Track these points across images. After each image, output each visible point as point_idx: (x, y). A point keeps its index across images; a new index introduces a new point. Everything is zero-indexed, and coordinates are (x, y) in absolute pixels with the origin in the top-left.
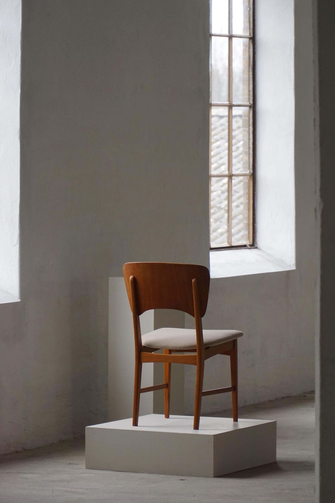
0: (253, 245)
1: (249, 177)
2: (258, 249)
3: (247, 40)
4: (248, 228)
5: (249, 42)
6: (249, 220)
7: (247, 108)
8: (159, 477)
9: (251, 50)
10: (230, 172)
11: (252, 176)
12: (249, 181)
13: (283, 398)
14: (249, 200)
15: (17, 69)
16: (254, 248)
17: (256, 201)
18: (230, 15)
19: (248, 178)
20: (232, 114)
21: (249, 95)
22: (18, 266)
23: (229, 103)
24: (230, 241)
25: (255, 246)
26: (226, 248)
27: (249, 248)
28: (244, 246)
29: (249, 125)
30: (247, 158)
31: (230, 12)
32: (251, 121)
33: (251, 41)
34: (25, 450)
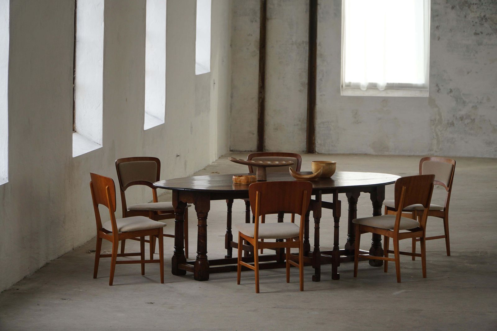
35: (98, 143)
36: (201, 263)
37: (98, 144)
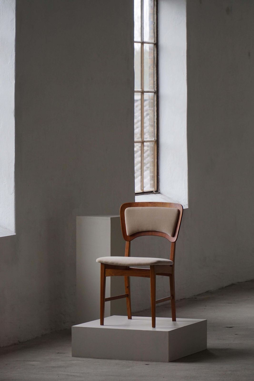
0: (157, 191)
1: (154, 142)
2: (161, 194)
3: (152, 45)
4: (153, 179)
5: (154, 47)
6: (154, 174)
7: (153, 94)
8: (129, 362)
9: (155, 52)
10: (142, 139)
11: (156, 142)
12: (154, 145)
13: (181, 299)
14: (154, 159)
15: (12, 65)
16: (158, 193)
17: (159, 160)
18: (142, 27)
19: (154, 144)
20: (144, 98)
21: (154, 84)
22: (14, 209)
23: (142, 90)
24: (142, 189)
25: (159, 191)
26: (140, 194)
27: (155, 194)
28: (151, 192)
29: (154, 106)
30: (153, 130)
31: (142, 25)
32: (155, 103)
33: (155, 46)
34: (20, 342)
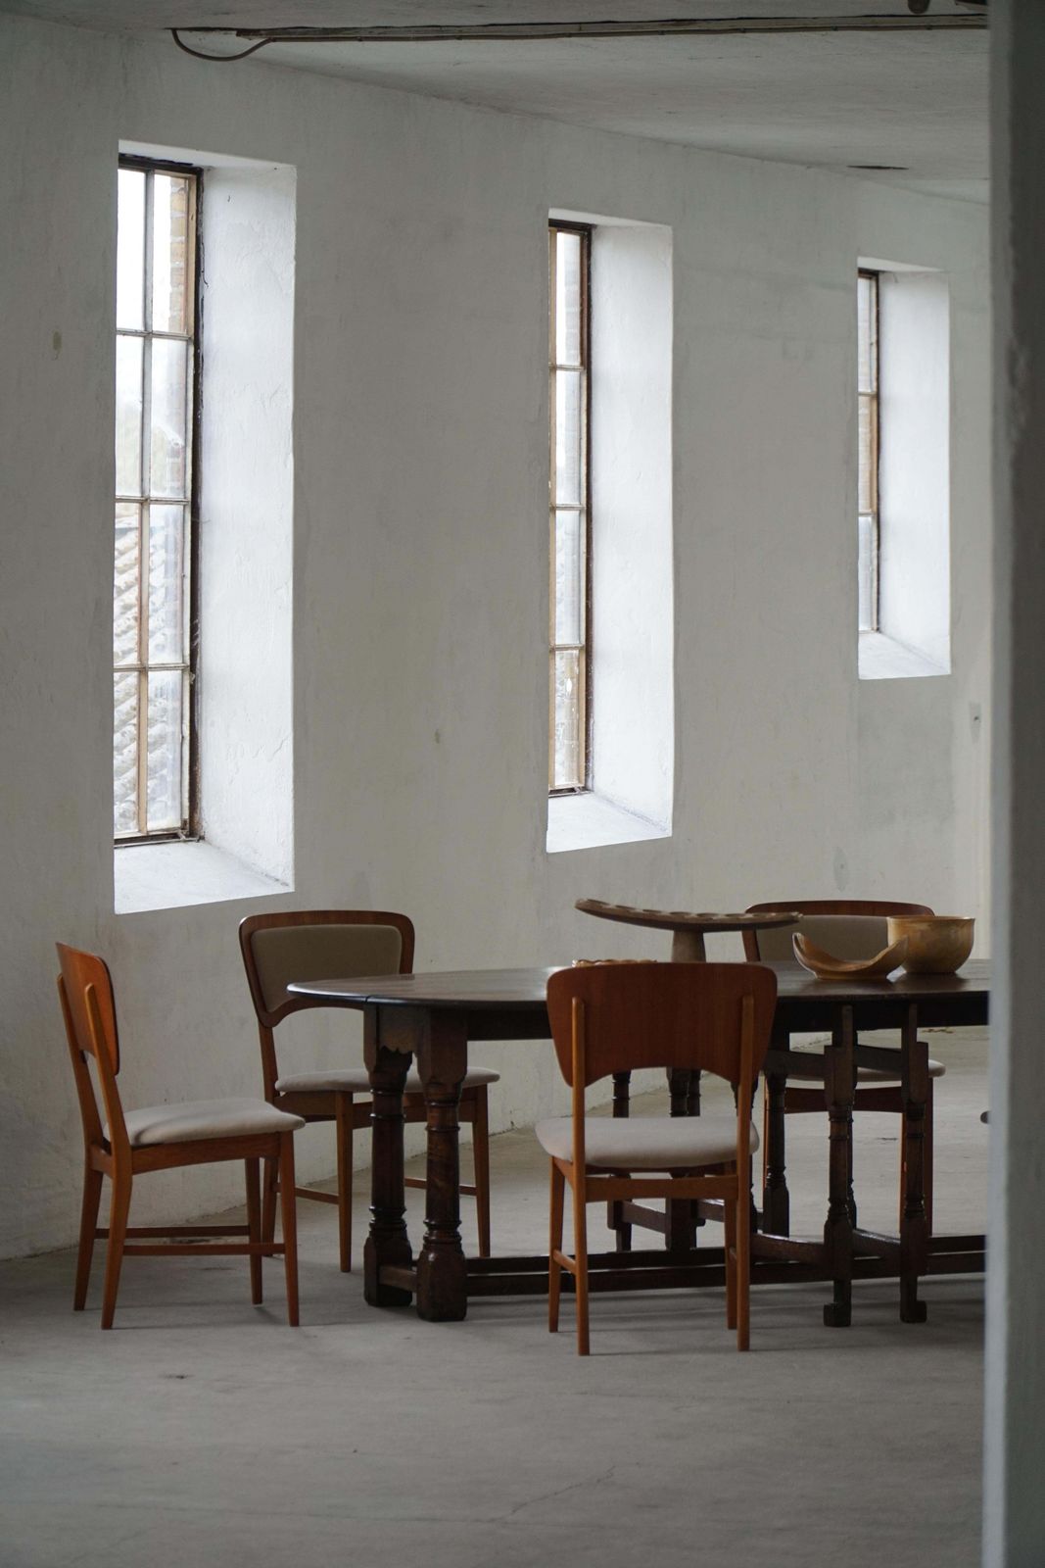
1: (181, 670)
2: (204, 840)
3: (181, 344)
5: (187, 348)
7: (176, 509)
11: (189, 673)
12: (181, 678)
19: (180, 673)
23: (143, 496)
27: (185, 841)
35: (279, 877)
36: (436, 1259)
37: (277, 880)
